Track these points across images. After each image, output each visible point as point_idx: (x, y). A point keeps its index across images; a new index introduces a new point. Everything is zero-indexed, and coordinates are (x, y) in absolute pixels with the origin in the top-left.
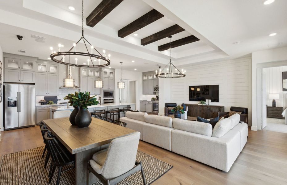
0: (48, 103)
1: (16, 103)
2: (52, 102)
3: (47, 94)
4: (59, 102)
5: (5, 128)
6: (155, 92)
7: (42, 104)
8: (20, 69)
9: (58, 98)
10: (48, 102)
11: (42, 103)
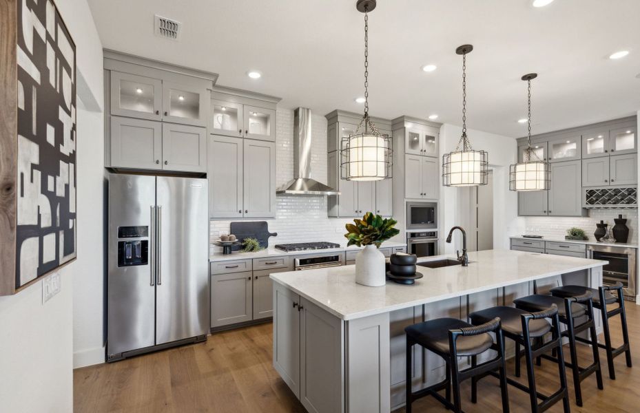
0: (243, 248)
1: (147, 249)
2: (255, 241)
3: (241, 215)
4: (272, 241)
5: (110, 354)
6: (590, 206)
7: (225, 253)
8: (161, 116)
9: (271, 230)
10: (243, 241)
11: (226, 248)
